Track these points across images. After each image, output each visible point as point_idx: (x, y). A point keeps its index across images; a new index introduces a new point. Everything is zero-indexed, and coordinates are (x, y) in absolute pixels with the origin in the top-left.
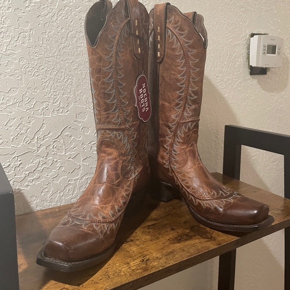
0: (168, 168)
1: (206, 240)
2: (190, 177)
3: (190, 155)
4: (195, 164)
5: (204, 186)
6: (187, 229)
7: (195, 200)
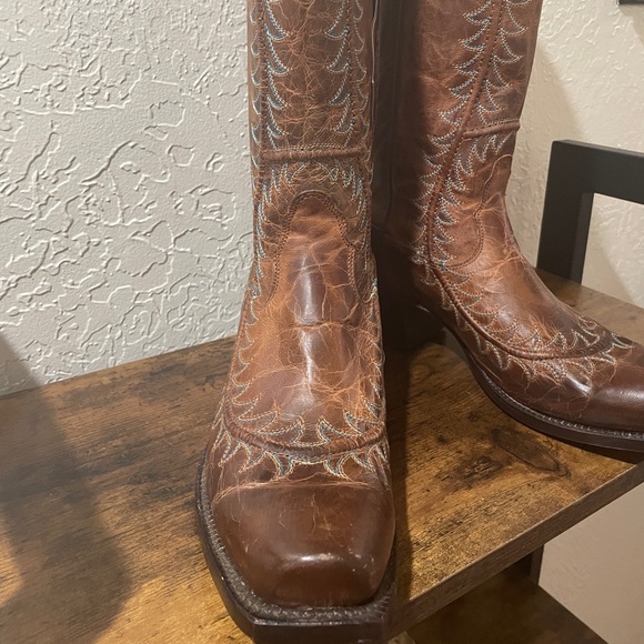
0: (423, 266)
1: (544, 475)
2: (487, 293)
3: (488, 230)
4: (502, 256)
5: (530, 317)
6: (482, 438)
7: (503, 355)
